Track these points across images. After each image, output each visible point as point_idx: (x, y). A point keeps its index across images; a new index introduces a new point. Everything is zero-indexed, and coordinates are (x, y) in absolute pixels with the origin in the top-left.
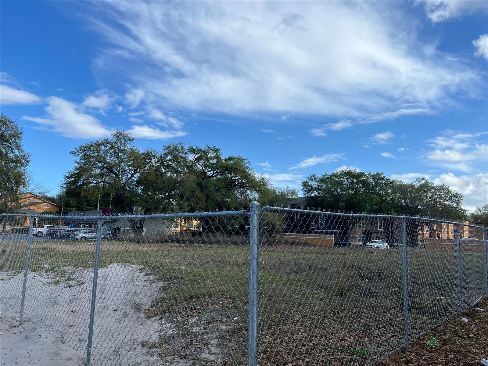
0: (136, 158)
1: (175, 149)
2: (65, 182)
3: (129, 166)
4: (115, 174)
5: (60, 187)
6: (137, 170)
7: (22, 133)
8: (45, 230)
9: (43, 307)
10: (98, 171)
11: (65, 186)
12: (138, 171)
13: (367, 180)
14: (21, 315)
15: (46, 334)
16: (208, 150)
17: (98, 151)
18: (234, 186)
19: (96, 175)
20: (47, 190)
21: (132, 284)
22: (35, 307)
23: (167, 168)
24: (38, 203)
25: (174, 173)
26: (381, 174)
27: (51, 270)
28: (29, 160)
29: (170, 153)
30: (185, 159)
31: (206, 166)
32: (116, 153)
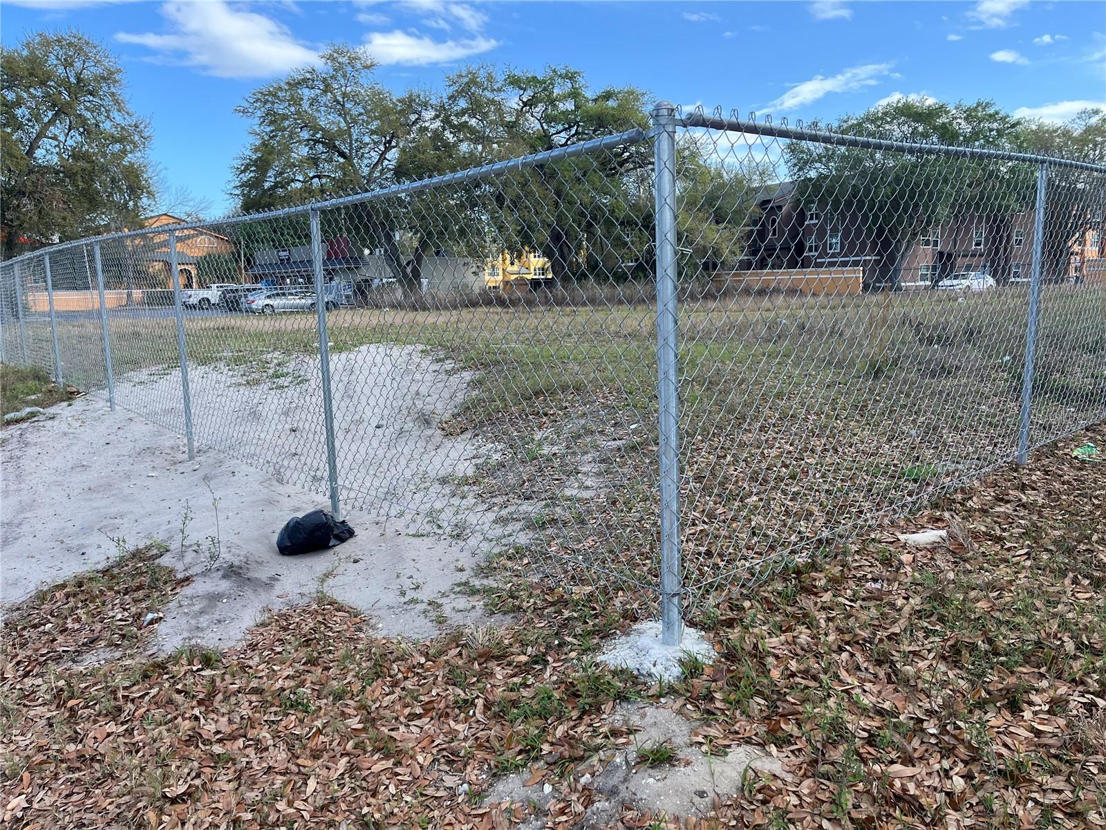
0: (386, 112)
1: (473, 82)
2: (237, 183)
3: (373, 132)
4: (342, 154)
6: (390, 142)
7: (119, 71)
8: (213, 293)
9: (232, 425)
10: (304, 151)
11: (238, 192)
12: (393, 144)
13: (951, 123)
14: (189, 439)
15: (245, 468)
16: (551, 79)
17: (296, 101)
18: (621, 164)
19: (301, 161)
20: (202, 206)
21: (408, 378)
22: (217, 426)
23: (459, 131)
24: (188, 237)
25: (476, 142)
26: (987, 104)
27: (237, 361)
28: (148, 134)
29: (463, 92)
30: (499, 106)
31: (549, 119)
32: (338, 103)
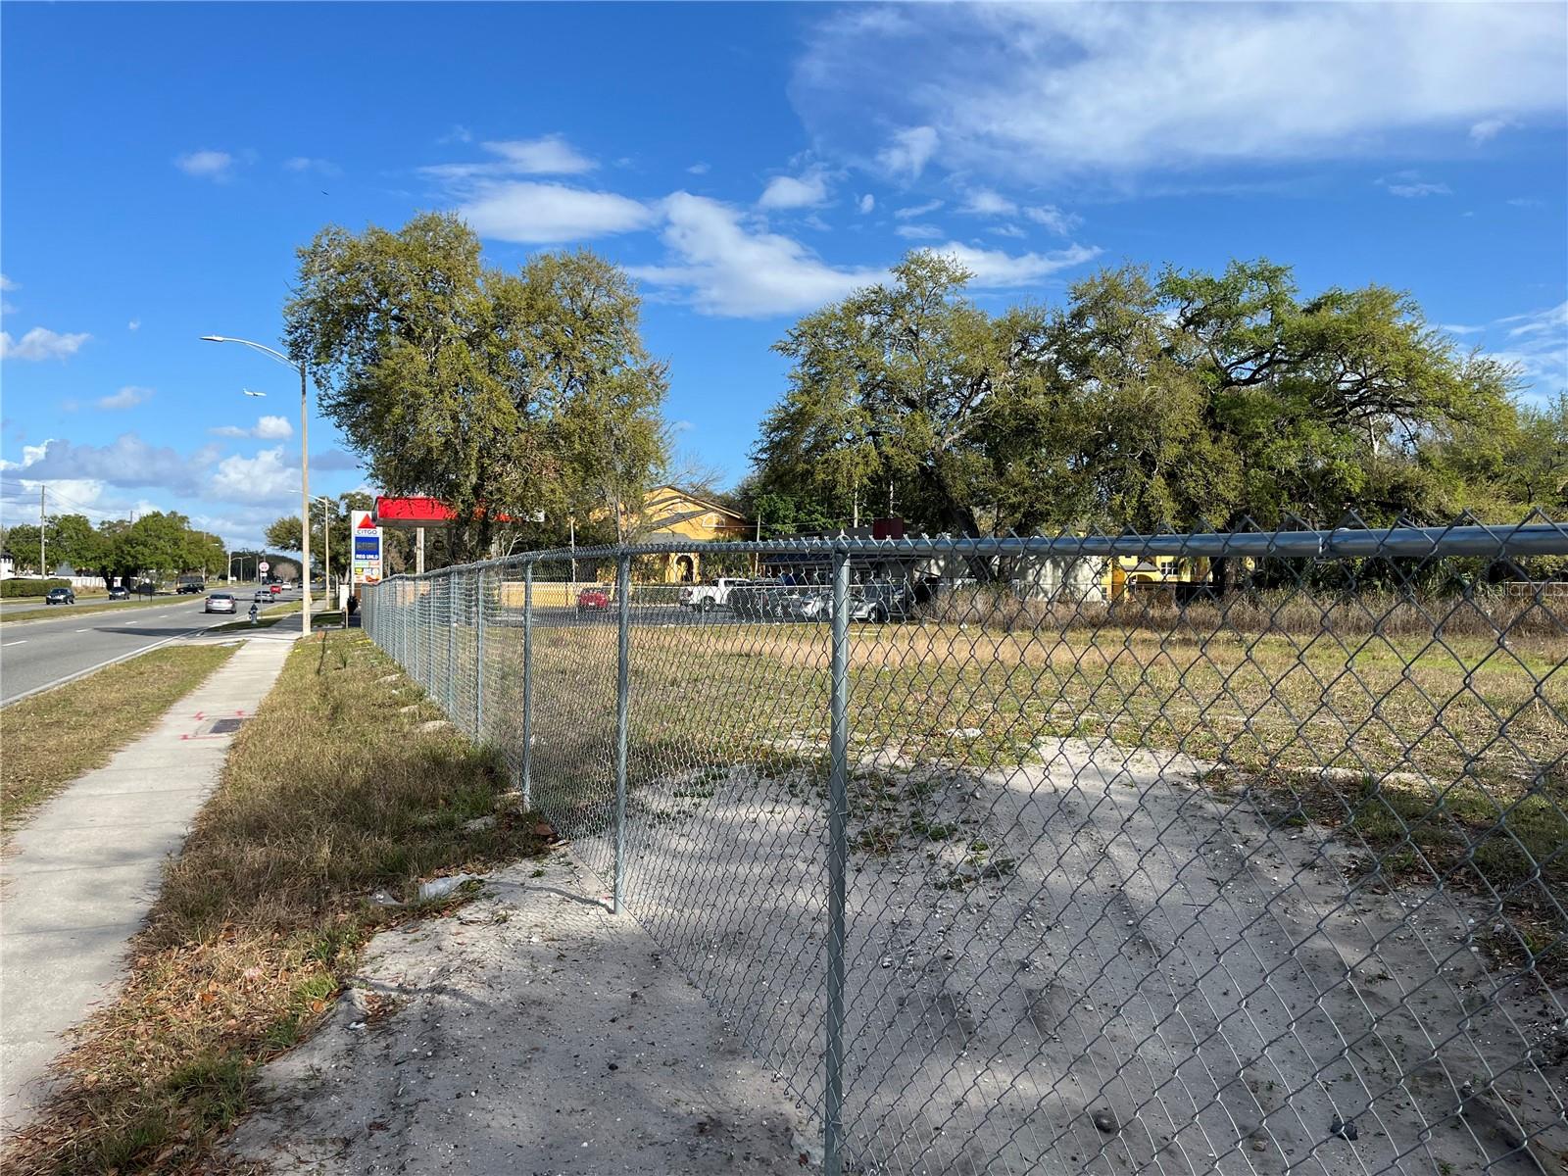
0: (977, 342)
1: (1112, 290)
2: (766, 445)
3: (954, 373)
4: (910, 402)
5: (752, 462)
6: (979, 383)
8: (720, 593)
10: (860, 398)
11: (765, 456)
12: (983, 385)
16: (1237, 281)
17: (853, 333)
19: (853, 413)
24: (693, 515)
28: (662, 383)
29: (1094, 308)
31: (1226, 342)
32: (910, 332)
